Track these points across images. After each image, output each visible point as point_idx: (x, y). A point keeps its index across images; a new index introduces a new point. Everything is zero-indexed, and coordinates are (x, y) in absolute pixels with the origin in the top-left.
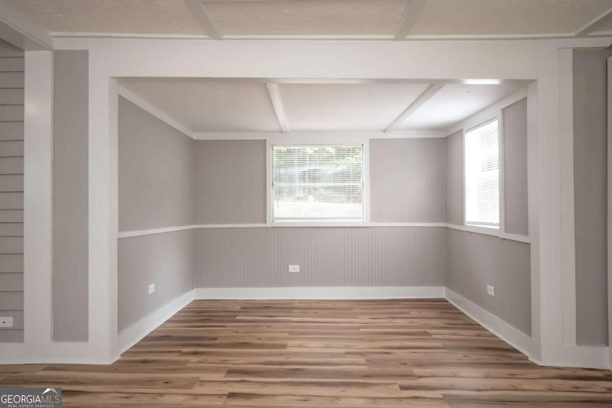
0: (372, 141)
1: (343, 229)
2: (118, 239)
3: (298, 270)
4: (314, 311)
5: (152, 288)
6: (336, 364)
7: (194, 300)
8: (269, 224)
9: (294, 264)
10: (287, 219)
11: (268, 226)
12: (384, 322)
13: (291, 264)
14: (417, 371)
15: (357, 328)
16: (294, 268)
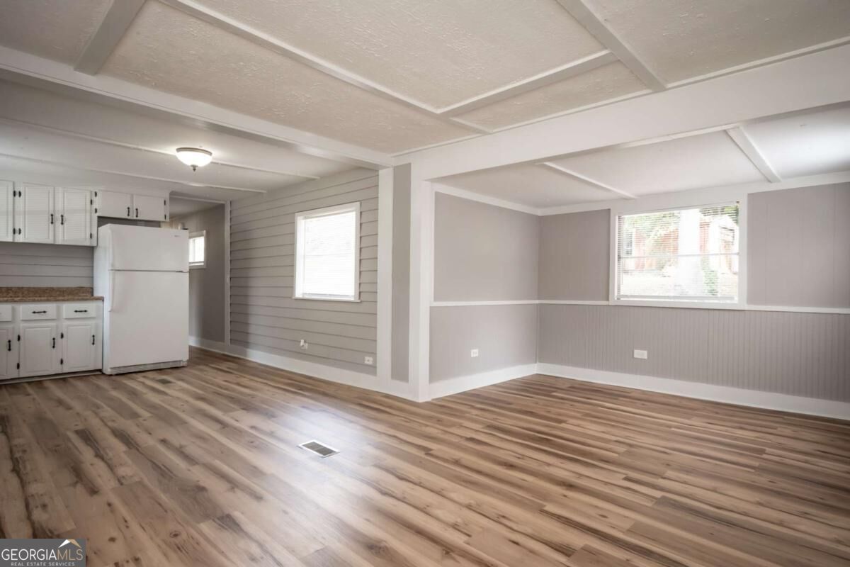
0: (753, 197)
1: (707, 311)
2: (431, 307)
3: (645, 357)
4: (643, 402)
5: (475, 353)
6: (589, 445)
7: (537, 374)
8: (611, 303)
9: (641, 349)
10: (632, 296)
11: (610, 304)
12: (720, 430)
13: (637, 349)
14: (670, 473)
15: (670, 427)
16: (641, 354)
